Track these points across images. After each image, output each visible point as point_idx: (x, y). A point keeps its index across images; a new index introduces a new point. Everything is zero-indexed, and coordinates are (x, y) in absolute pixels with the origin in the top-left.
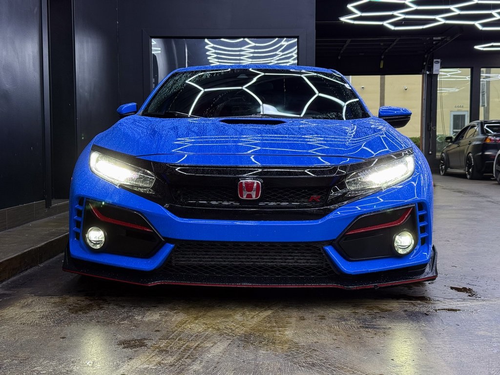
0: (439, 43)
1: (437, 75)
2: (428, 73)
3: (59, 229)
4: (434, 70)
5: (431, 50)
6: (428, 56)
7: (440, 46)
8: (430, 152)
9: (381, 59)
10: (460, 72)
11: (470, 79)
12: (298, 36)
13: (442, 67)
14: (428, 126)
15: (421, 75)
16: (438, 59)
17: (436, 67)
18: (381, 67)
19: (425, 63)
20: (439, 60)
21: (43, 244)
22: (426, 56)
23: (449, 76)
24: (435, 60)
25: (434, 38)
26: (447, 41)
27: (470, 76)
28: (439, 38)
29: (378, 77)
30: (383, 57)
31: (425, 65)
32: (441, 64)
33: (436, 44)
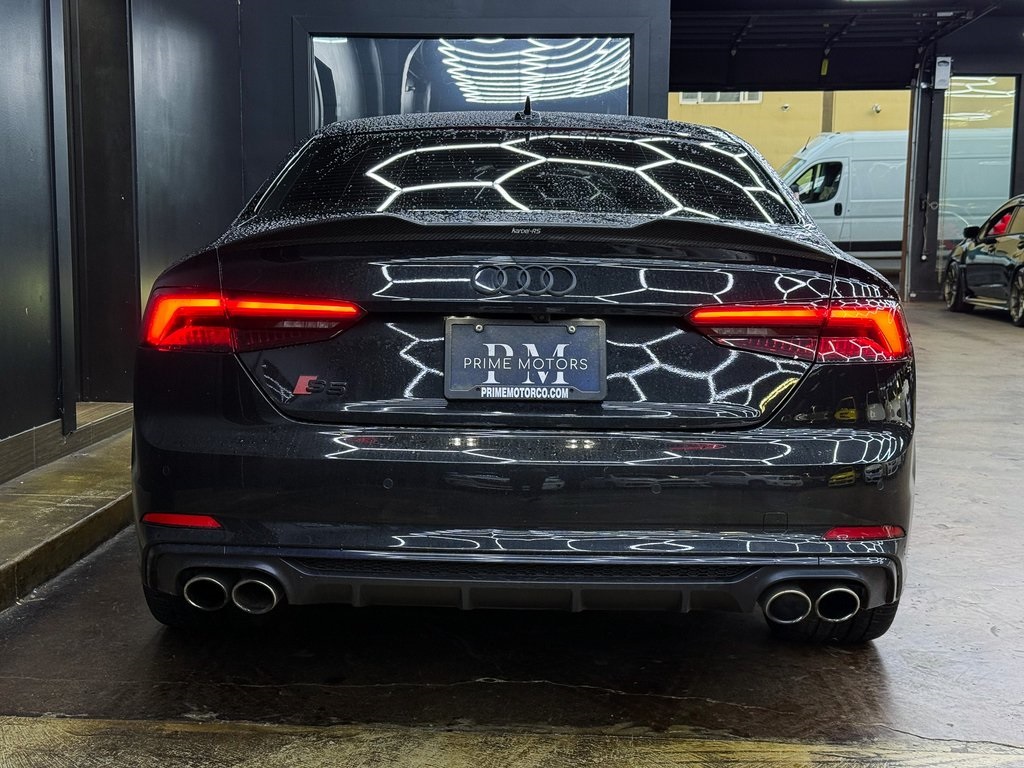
0: (948, 23)
1: (944, 90)
2: (924, 86)
3: (80, 497)
4: (937, 80)
5: (932, 38)
6: (924, 52)
7: (952, 30)
8: (924, 258)
9: (824, 57)
10: (994, 83)
11: (1013, 96)
12: (633, 34)
13: (955, 75)
14: (921, 200)
15: (908, 93)
16: (947, 56)
17: (943, 72)
18: (824, 72)
19: (917, 66)
20: (949, 59)
21: (28, 552)
22: (920, 50)
23: (971, 90)
24: (939, 59)
25: (939, 14)
26: (966, 21)
27: (1014, 91)
28: (951, 14)
29: (819, 95)
30: (827, 51)
31: (918, 70)
32: (952, 68)
33: (943, 26)
